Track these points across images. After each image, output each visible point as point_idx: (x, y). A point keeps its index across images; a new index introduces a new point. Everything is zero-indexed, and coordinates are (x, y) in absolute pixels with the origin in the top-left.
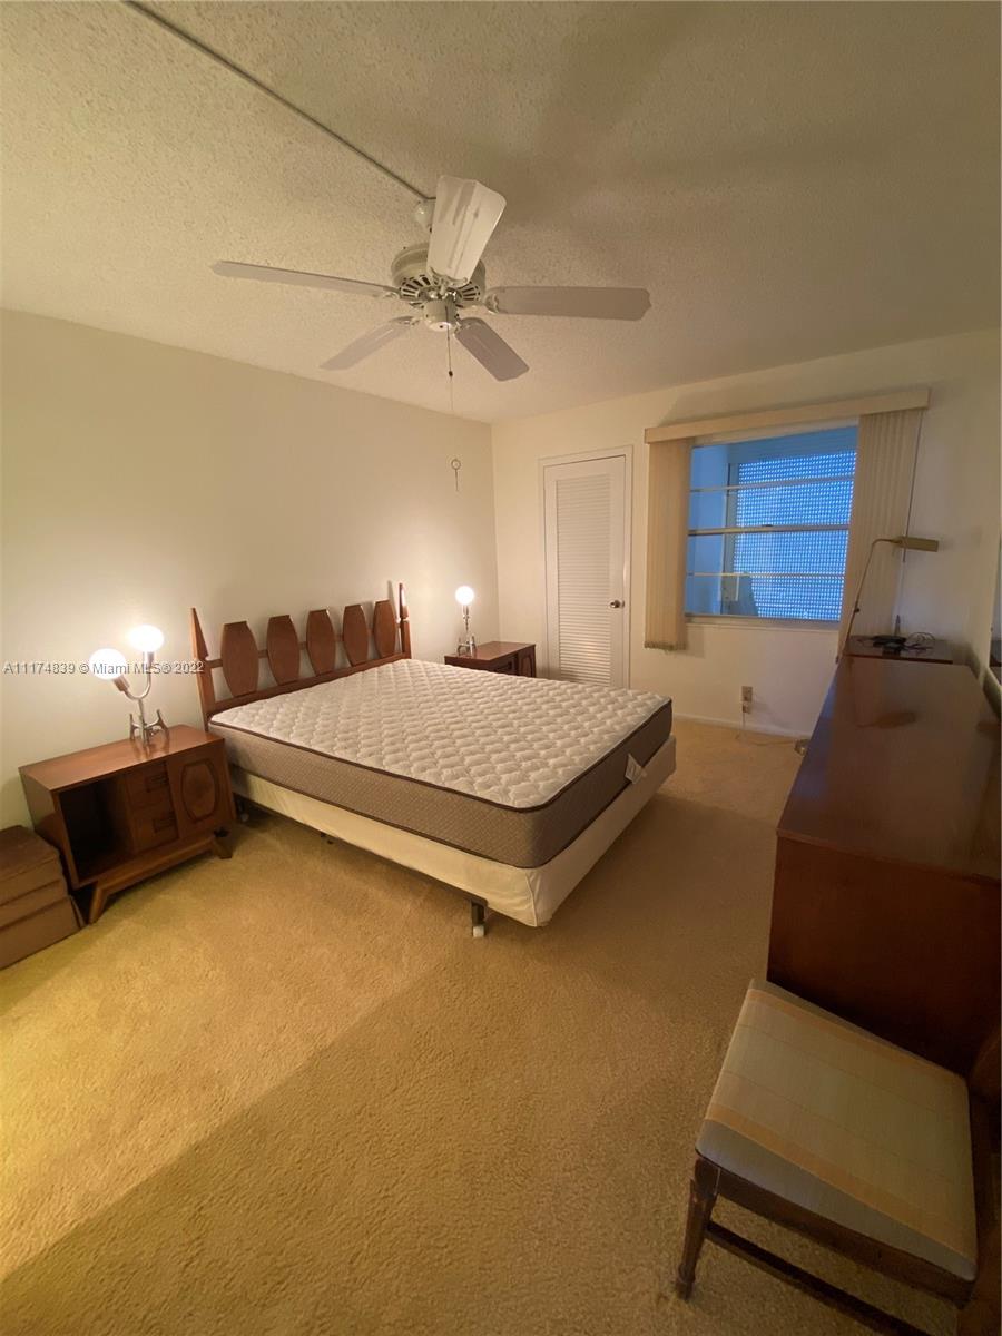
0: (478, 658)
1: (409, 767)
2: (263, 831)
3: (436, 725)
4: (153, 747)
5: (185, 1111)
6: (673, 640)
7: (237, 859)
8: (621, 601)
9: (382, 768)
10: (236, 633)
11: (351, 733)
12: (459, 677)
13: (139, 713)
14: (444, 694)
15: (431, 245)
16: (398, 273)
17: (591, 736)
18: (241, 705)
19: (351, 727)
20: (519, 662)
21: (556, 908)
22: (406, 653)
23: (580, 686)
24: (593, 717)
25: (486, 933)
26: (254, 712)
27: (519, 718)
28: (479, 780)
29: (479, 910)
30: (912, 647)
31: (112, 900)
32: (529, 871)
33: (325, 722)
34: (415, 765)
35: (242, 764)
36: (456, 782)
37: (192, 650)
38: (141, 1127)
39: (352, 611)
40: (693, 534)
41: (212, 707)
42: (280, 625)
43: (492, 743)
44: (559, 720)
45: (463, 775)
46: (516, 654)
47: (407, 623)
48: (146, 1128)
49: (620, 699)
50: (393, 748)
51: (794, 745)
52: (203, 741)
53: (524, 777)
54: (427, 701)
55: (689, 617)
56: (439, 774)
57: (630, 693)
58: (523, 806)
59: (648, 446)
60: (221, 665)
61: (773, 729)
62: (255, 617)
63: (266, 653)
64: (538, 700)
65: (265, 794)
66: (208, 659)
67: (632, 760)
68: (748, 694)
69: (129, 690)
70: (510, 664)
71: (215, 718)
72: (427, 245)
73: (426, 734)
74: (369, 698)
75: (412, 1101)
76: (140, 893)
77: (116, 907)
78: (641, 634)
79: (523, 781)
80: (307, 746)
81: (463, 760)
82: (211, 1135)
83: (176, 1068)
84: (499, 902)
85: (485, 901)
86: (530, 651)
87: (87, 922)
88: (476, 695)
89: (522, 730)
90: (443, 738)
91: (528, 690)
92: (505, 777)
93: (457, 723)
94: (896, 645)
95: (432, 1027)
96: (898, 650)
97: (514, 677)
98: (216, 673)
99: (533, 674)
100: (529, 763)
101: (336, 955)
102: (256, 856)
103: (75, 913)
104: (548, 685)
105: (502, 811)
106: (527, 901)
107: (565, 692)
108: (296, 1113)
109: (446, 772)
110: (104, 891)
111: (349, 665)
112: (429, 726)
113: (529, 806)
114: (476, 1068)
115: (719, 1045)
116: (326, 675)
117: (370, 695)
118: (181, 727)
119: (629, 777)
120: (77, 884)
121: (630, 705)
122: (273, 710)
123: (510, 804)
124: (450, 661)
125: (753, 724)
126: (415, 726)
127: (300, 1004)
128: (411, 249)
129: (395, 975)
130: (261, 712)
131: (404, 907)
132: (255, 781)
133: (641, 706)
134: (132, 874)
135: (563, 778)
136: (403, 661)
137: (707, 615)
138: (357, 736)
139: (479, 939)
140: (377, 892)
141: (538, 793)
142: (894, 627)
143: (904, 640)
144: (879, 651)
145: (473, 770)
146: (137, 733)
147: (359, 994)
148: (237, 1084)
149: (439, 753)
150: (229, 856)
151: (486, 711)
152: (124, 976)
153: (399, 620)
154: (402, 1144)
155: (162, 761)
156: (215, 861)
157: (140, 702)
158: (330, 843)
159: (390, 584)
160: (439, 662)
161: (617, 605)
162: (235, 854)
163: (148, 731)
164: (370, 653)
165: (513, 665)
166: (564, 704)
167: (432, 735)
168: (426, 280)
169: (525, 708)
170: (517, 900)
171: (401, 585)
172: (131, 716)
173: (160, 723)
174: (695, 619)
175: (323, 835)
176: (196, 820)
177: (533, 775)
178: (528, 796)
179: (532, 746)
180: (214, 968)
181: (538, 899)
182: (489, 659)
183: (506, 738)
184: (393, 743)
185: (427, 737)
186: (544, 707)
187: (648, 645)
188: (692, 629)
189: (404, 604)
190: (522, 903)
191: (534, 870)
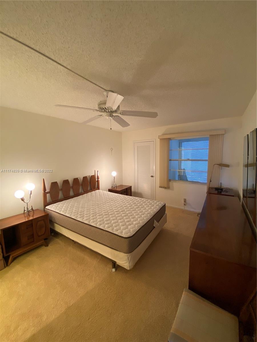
0: (117, 190)
1: (97, 224)
2: (57, 238)
3: (105, 210)
4: (29, 216)
5: (31, 324)
6: (166, 186)
7: (50, 247)
8: (153, 176)
9: (89, 224)
10: (54, 185)
11: (82, 213)
12: (112, 196)
13: (27, 207)
14: (107, 201)
15: (107, 101)
16: (99, 106)
17: (145, 215)
18: (54, 203)
19: (82, 211)
20: (127, 191)
21: (134, 264)
22: (98, 188)
23: (143, 199)
24: (145, 209)
25: (116, 270)
26: (57, 206)
27: (127, 209)
28: (115, 228)
29: (114, 265)
30: (225, 191)
31: (14, 259)
32: (128, 254)
33: (76, 209)
34: (98, 223)
35: (53, 220)
36: (109, 229)
37: (42, 190)
38: (19, 328)
39: (85, 178)
40: (170, 160)
41: (46, 204)
42: (66, 182)
43: (119, 217)
44: (137, 209)
45: (111, 227)
46: (127, 189)
47: (99, 180)
48: (20, 329)
49: (152, 203)
50: (93, 218)
51: (197, 215)
52: (43, 214)
53: (127, 228)
54: (103, 203)
55: (170, 180)
56: (105, 226)
57: (155, 201)
58: (126, 237)
59: (159, 139)
60: (50, 193)
61: (192, 210)
62: (59, 180)
63: (62, 190)
64: (132, 203)
65: (59, 229)
66: (46, 192)
67: (155, 221)
68: (185, 201)
69: (25, 201)
70: (125, 191)
71: (47, 207)
72: (106, 101)
73: (102, 213)
74: (88, 202)
75: (94, 323)
76: (22, 257)
77: (15, 261)
78: (158, 184)
79: (127, 229)
80: (70, 217)
81: (111, 222)
82: (38, 332)
83: (29, 311)
84: (119, 262)
85: (115, 262)
86: (130, 188)
87: (7, 265)
88: (116, 201)
89: (127, 212)
90: (106, 215)
91: (129, 200)
92: (122, 227)
93: (110, 210)
94: (221, 191)
95: (100, 300)
96: (221, 192)
97: (126, 196)
98: (48, 195)
99: (131, 195)
100: (128, 223)
101: (75, 277)
102: (55, 246)
103: (4, 263)
104: (134, 199)
105: (121, 238)
106: (127, 262)
107: (139, 201)
108: (61, 326)
109: (106, 226)
110: (12, 257)
111: (83, 192)
112: (103, 211)
113: (128, 237)
114: (111, 313)
115: (177, 305)
116: (77, 195)
117: (88, 201)
118: (37, 210)
119: (154, 226)
120: (5, 255)
121: (155, 205)
122: (62, 205)
123: (123, 236)
124: (110, 191)
125: (187, 208)
126: (99, 211)
127: (64, 292)
128: (102, 101)
129: (90, 283)
130: (59, 206)
131: (94, 262)
132: (56, 225)
133: (157, 206)
134: (20, 252)
135: (137, 228)
136: (98, 190)
137: (174, 180)
138: (84, 214)
139: (114, 272)
140: (87, 258)
141: (130, 233)
142: (220, 185)
143: (222, 189)
144: (216, 192)
145: (114, 225)
146: (25, 211)
147: (81, 289)
148: (45, 317)
149: (105, 219)
150: (47, 246)
151: (118, 206)
152: (16, 283)
153: (97, 180)
154: (90, 336)
155: (32, 220)
156: (44, 247)
157: (27, 204)
158: (75, 243)
159: (95, 171)
160: (106, 191)
161: (152, 176)
162: (49, 245)
163: (29, 212)
164: (89, 188)
165: (126, 191)
166: (138, 204)
167: (104, 214)
168: (105, 108)
169: (128, 205)
170: (124, 262)
171: (98, 171)
172: (24, 207)
173: (32, 209)
174: (171, 181)
175: (73, 241)
176: (39, 236)
177: (129, 227)
178: (127, 234)
179: (129, 217)
180: (41, 281)
181: (130, 261)
182: (119, 190)
183: (123, 215)
184: (93, 216)
185: (102, 214)
186: (133, 205)
187: (160, 187)
188: (171, 183)
189: (98, 175)
190: (125, 263)
191: (129, 254)
